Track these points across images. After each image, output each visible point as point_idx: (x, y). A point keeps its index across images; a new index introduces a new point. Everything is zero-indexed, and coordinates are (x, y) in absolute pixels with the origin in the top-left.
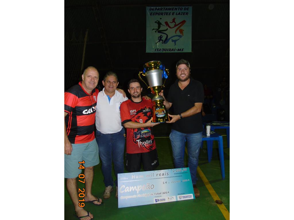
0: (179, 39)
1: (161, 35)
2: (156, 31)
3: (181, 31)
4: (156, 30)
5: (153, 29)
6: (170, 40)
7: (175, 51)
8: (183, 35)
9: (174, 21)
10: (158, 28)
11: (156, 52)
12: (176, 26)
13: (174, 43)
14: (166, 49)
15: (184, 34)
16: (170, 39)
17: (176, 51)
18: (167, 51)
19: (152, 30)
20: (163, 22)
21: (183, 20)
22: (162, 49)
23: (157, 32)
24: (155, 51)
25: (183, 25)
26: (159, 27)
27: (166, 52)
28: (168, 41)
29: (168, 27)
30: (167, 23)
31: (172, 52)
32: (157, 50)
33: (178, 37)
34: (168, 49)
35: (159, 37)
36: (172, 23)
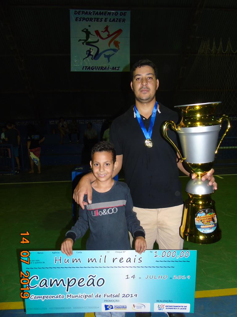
0: (113, 54)
1: (90, 49)
2: (84, 42)
3: (117, 44)
4: (83, 41)
6: (103, 56)
7: (108, 69)
8: (119, 49)
9: (106, 29)
10: (85, 39)
11: (84, 70)
12: (109, 36)
13: (107, 59)
14: (98, 67)
15: (119, 48)
16: (101, 54)
17: (110, 70)
18: (99, 69)
19: (79, 41)
20: (92, 31)
21: (119, 29)
22: (92, 67)
23: (85, 43)
24: (83, 69)
25: (119, 36)
26: (88, 37)
27: (97, 71)
28: (100, 56)
29: (99, 38)
30: (97, 33)
31: (105, 71)
32: (85, 68)
33: (112, 51)
34: (100, 67)
35: (88, 51)
36: (104, 32)
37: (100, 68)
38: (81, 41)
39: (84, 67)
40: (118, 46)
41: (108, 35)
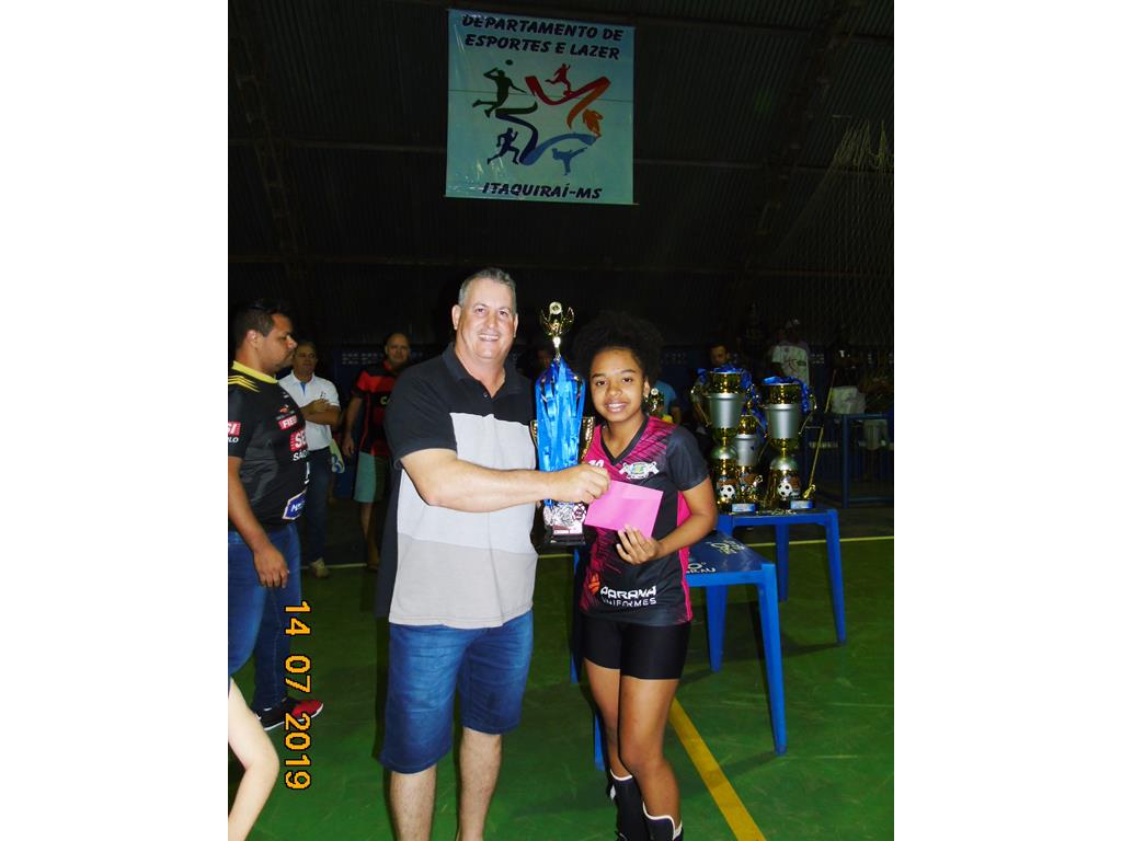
0: (582, 150)
1: (510, 130)
2: (491, 110)
3: (592, 120)
4: (490, 106)
5: (478, 103)
6: (548, 152)
7: (564, 195)
8: (600, 135)
9: (562, 75)
10: (496, 100)
11: (489, 195)
12: (569, 95)
13: (561, 163)
14: (532, 187)
15: (601, 132)
16: (544, 146)
17: (571, 198)
18: (535, 194)
19: (475, 105)
20: (517, 77)
21: (599, 77)
22: (513, 188)
23: (493, 113)
24: (485, 191)
25: (599, 98)
26: (502, 95)
27: (531, 198)
28: (539, 155)
29: (537, 99)
30: (533, 83)
31: (555, 199)
32: (490, 189)
33: (577, 141)
34: (538, 187)
35: (502, 136)
36: (553, 83)
37: (540, 190)
38: (482, 106)
39: (488, 184)
40: (598, 129)
41: (565, 93)
